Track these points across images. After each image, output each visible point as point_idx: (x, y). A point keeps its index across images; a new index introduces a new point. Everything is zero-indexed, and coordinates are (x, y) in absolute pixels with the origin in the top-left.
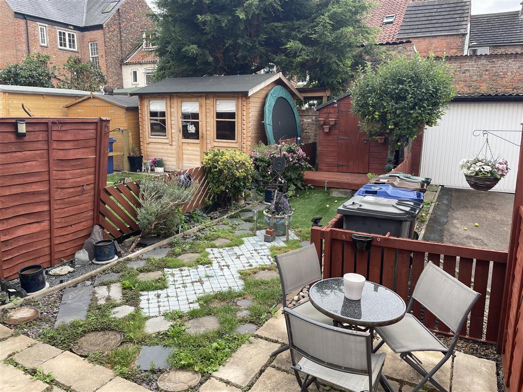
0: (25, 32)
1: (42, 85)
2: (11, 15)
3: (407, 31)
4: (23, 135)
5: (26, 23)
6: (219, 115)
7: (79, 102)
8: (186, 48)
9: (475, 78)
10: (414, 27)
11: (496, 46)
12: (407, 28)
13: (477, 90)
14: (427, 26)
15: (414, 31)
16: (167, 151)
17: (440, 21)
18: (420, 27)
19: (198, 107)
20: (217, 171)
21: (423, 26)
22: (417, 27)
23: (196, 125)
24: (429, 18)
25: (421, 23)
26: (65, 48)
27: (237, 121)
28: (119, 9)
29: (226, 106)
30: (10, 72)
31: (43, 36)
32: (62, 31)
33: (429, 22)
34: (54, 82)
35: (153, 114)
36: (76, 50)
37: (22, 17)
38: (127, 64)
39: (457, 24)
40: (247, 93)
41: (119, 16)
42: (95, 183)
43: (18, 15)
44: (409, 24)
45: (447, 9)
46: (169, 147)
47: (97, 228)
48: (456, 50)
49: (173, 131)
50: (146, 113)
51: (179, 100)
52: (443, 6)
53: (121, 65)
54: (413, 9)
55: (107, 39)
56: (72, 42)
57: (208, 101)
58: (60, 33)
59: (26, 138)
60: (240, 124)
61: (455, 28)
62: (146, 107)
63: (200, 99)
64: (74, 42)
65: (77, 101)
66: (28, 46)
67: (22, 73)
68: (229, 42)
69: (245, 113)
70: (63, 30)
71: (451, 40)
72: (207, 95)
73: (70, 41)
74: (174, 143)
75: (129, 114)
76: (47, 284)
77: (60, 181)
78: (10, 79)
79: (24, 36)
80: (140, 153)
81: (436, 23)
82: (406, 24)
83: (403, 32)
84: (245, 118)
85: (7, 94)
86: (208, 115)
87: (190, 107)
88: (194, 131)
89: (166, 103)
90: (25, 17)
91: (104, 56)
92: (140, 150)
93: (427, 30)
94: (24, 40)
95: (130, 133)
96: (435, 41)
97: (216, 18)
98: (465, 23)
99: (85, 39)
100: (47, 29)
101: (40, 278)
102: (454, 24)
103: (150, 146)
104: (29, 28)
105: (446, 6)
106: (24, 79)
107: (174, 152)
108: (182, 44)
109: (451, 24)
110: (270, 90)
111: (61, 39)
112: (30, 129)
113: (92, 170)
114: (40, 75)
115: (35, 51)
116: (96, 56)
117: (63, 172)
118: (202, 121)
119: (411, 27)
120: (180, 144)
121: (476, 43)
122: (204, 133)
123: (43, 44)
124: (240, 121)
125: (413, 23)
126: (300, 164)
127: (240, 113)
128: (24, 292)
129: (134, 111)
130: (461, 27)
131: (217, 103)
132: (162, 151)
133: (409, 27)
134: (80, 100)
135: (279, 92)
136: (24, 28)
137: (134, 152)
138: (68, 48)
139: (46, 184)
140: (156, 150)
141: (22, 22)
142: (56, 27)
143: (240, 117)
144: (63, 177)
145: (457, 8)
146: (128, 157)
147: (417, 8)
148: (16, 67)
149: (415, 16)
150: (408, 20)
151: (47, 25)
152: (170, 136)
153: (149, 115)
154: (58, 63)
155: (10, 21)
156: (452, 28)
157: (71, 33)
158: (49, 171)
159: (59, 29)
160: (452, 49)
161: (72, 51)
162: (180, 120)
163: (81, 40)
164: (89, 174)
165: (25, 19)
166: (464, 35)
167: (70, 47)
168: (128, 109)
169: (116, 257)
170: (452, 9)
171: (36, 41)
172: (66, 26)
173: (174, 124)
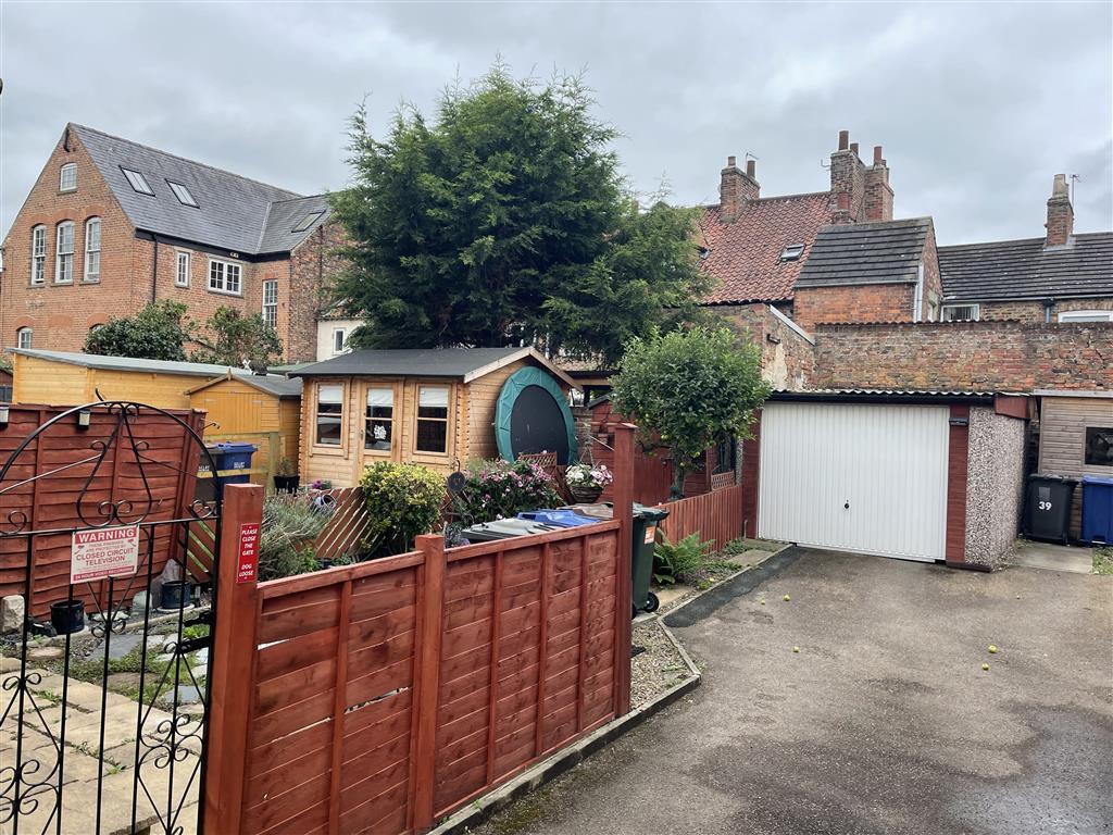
0: (152, 263)
1: (165, 356)
2: (130, 233)
3: (813, 276)
4: (85, 428)
5: (156, 248)
6: (423, 411)
7: (209, 386)
8: (386, 303)
9: (904, 361)
10: (826, 269)
11: (991, 302)
12: (813, 269)
13: (910, 383)
14: (849, 267)
15: (826, 275)
16: (340, 469)
17: (873, 260)
18: (836, 268)
19: (392, 399)
20: (378, 495)
21: (841, 268)
22: (830, 269)
23: (388, 426)
24: (854, 254)
25: (838, 261)
26: (219, 290)
27: (449, 420)
28: (321, 227)
29: (434, 398)
30: (112, 331)
31: (182, 269)
32: (218, 262)
33: (853, 261)
34: (188, 349)
35: (323, 408)
36: (239, 293)
37: (149, 237)
38: (326, 319)
39: (900, 264)
40: (462, 377)
41: (322, 237)
42: (176, 498)
43: (142, 233)
44: (817, 263)
45: (886, 239)
46: (344, 462)
47: (172, 563)
48: (898, 311)
49: (352, 436)
50: (312, 405)
51: (365, 387)
52: (881, 233)
53: (316, 321)
54: (828, 237)
55: (295, 276)
56: (233, 279)
57: (407, 389)
58: (214, 264)
59: (89, 433)
60: (453, 427)
61: (896, 272)
62: (312, 396)
63: (395, 385)
64: (236, 280)
65: (207, 384)
66: (154, 287)
67: (133, 334)
68: (455, 299)
69: (460, 409)
70: (218, 260)
71: (889, 292)
72: (406, 379)
73: (229, 278)
74: (351, 456)
75: (287, 406)
76: (86, 628)
77: (125, 491)
78: (110, 344)
79: (149, 269)
80: (297, 471)
81: (865, 263)
82: (813, 263)
83: (806, 276)
84: (460, 417)
85: (94, 371)
86: (406, 410)
87: (381, 397)
88: (383, 437)
89: (345, 391)
90: (154, 237)
91: (287, 305)
92: (296, 466)
93: (846, 274)
94: (147, 275)
95: (283, 439)
96: (861, 293)
97: (433, 263)
98: (914, 263)
99: (257, 276)
100: (192, 257)
101: (78, 616)
102: (895, 265)
103: (315, 460)
104: (159, 256)
105: (885, 233)
106: (135, 344)
107: (350, 470)
108: (382, 297)
109: (891, 265)
110: (512, 374)
111: (213, 274)
112: (97, 421)
113: (174, 480)
114: (163, 338)
115: (164, 294)
116: (273, 304)
117: (132, 480)
118: (396, 420)
119: (821, 269)
120: (361, 458)
121: (954, 297)
122: (399, 440)
123: (181, 284)
124: (453, 421)
125: (824, 262)
126: (538, 493)
127: (454, 409)
128: (54, 631)
129: (293, 401)
130: (906, 271)
131: (422, 392)
132: (333, 469)
133: (817, 269)
134: (211, 383)
135: (532, 377)
136: (149, 256)
137: (286, 470)
138: (224, 289)
139: (107, 493)
140: (322, 468)
141: (148, 245)
142: (207, 254)
143: (454, 416)
144: (132, 486)
145: (905, 238)
146: (275, 478)
147: (834, 236)
148: (123, 323)
149: (830, 249)
150: (816, 256)
151: (191, 251)
152: (346, 444)
153: (316, 410)
154: (200, 316)
155: (127, 243)
156: (891, 272)
157: (234, 265)
158: (113, 477)
159: (211, 259)
160: (892, 308)
161: (231, 296)
162: (364, 418)
163: (251, 276)
164: (169, 485)
165: (155, 240)
166: (912, 285)
167: (229, 288)
168: (283, 399)
169: (192, 606)
170: (895, 239)
171: (169, 277)
172: (226, 252)
173: (354, 423)
